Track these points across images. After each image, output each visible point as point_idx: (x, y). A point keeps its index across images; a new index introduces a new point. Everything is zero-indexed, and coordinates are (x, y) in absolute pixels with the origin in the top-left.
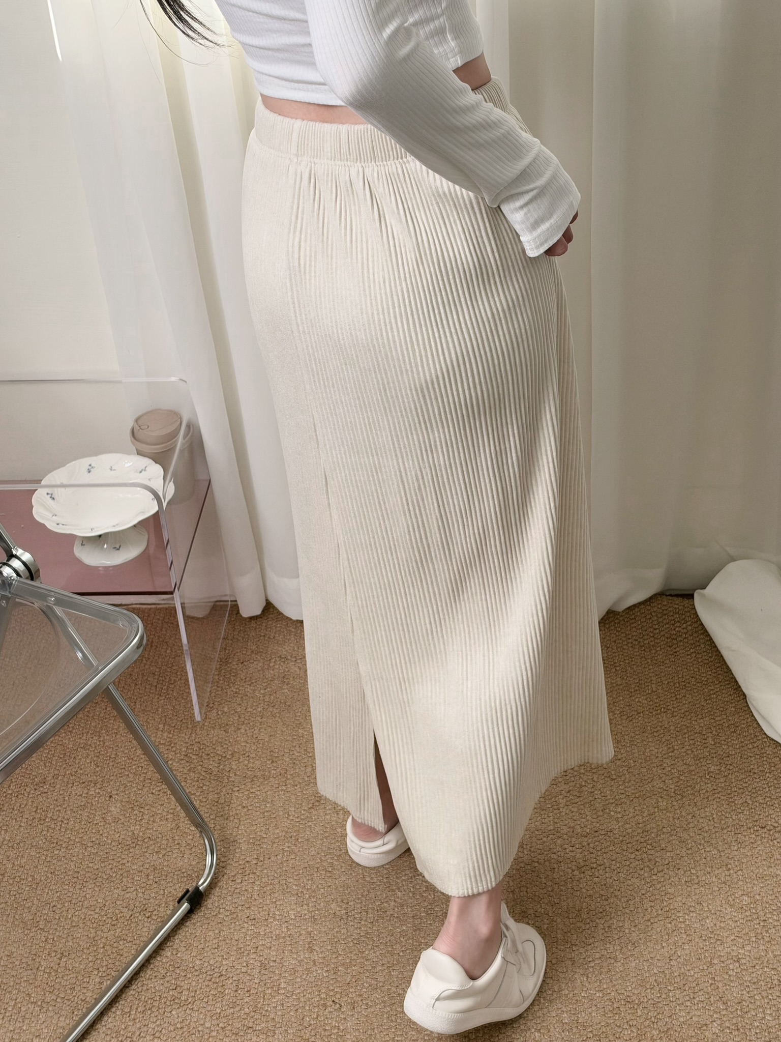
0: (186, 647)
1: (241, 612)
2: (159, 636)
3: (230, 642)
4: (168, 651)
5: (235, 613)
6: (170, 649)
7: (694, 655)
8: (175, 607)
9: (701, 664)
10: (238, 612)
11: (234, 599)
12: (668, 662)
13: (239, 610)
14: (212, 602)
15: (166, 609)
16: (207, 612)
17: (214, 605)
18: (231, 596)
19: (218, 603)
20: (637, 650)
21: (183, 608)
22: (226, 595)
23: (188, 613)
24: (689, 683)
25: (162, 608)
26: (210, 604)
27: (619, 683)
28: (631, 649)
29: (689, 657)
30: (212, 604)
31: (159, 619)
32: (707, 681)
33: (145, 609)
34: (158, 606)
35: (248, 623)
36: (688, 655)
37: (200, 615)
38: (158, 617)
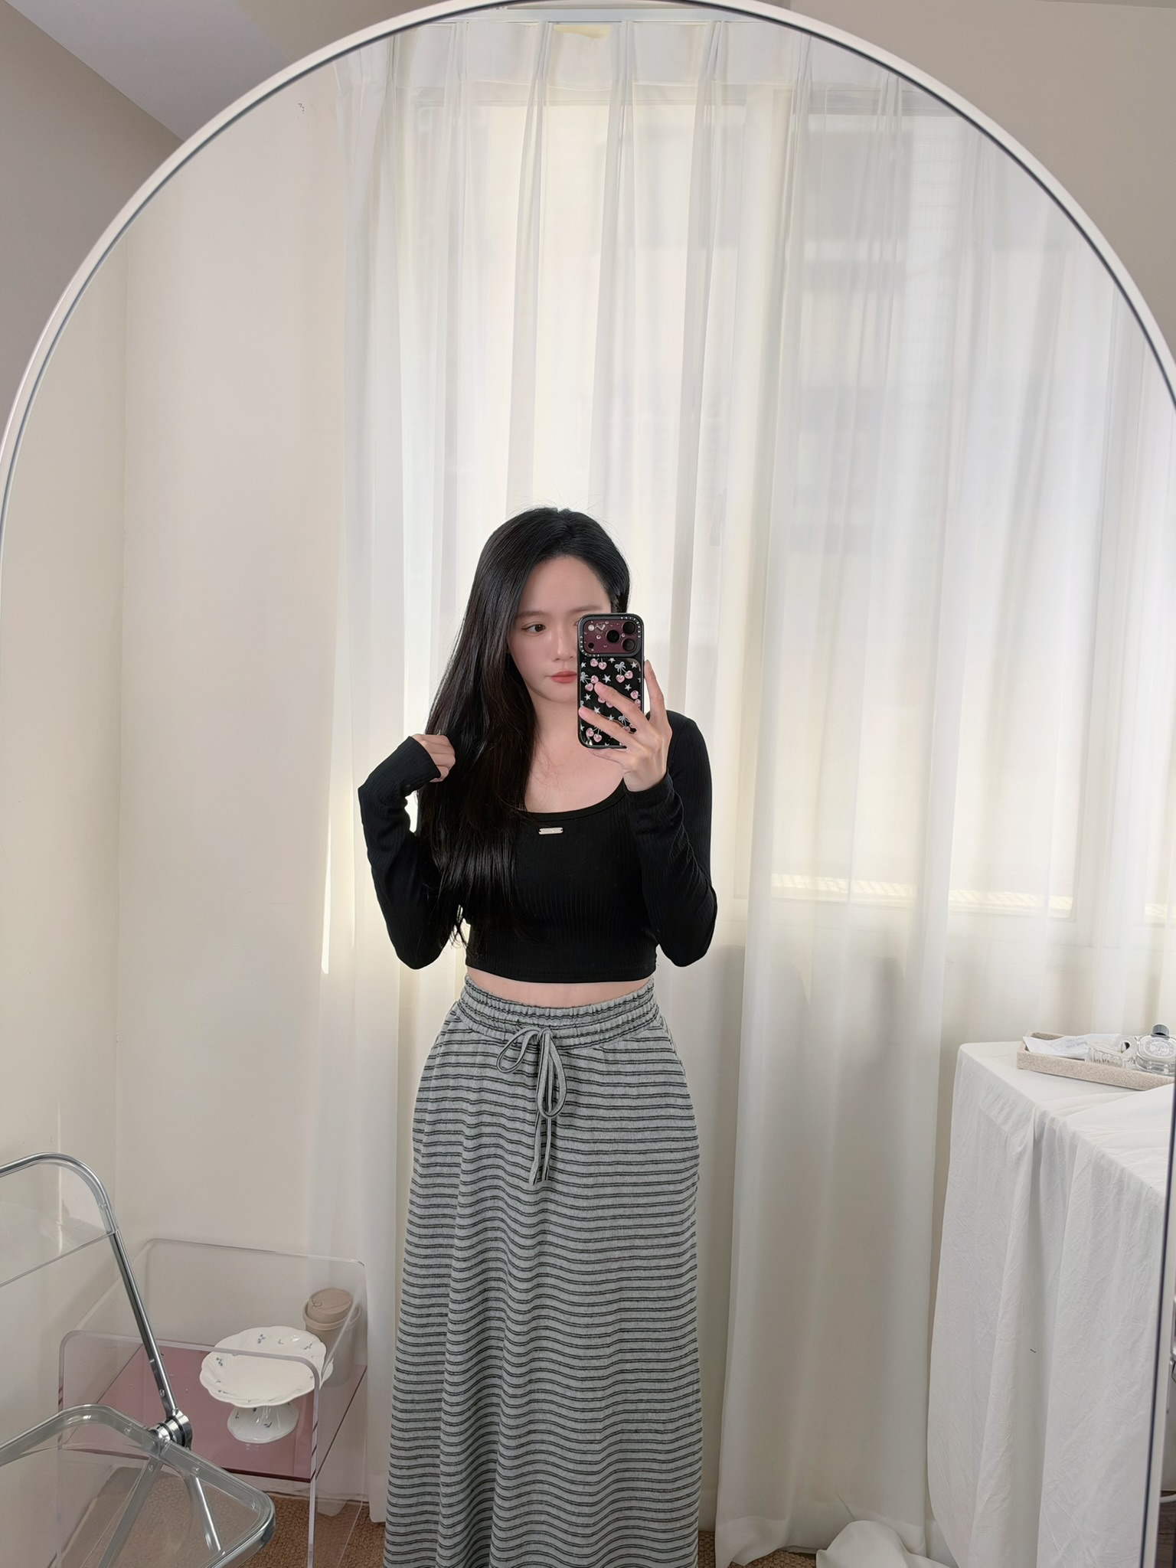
0: (310, 1549)
1: (370, 1516)
2: (286, 1532)
3: (355, 1549)
4: (293, 1551)
5: (365, 1515)
6: (294, 1548)
8: (309, 1502)
10: (368, 1516)
11: (366, 1501)
13: (369, 1514)
14: (343, 1500)
15: (300, 1502)
16: (337, 1512)
17: (346, 1504)
18: (364, 1496)
19: (350, 1503)
21: (316, 1503)
22: (359, 1495)
23: (319, 1510)
25: (295, 1500)
26: (341, 1502)
30: (345, 1503)
31: (290, 1513)
33: (280, 1499)
34: (293, 1498)
35: (375, 1529)
37: (331, 1512)
38: (290, 1510)
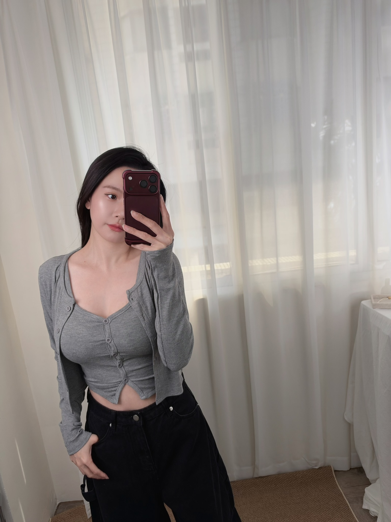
7: (299, 499)
9: (303, 502)
12: (291, 503)
20: (281, 499)
24: (300, 511)
27: (279, 514)
28: (279, 499)
29: (298, 500)
32: (306, 509)
36: (297, 499)
